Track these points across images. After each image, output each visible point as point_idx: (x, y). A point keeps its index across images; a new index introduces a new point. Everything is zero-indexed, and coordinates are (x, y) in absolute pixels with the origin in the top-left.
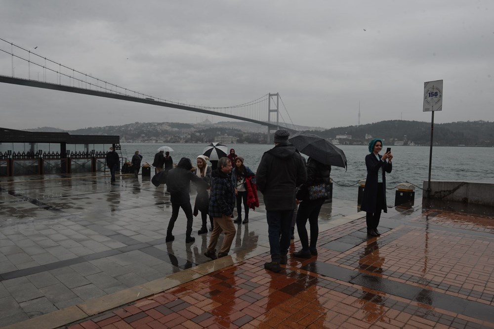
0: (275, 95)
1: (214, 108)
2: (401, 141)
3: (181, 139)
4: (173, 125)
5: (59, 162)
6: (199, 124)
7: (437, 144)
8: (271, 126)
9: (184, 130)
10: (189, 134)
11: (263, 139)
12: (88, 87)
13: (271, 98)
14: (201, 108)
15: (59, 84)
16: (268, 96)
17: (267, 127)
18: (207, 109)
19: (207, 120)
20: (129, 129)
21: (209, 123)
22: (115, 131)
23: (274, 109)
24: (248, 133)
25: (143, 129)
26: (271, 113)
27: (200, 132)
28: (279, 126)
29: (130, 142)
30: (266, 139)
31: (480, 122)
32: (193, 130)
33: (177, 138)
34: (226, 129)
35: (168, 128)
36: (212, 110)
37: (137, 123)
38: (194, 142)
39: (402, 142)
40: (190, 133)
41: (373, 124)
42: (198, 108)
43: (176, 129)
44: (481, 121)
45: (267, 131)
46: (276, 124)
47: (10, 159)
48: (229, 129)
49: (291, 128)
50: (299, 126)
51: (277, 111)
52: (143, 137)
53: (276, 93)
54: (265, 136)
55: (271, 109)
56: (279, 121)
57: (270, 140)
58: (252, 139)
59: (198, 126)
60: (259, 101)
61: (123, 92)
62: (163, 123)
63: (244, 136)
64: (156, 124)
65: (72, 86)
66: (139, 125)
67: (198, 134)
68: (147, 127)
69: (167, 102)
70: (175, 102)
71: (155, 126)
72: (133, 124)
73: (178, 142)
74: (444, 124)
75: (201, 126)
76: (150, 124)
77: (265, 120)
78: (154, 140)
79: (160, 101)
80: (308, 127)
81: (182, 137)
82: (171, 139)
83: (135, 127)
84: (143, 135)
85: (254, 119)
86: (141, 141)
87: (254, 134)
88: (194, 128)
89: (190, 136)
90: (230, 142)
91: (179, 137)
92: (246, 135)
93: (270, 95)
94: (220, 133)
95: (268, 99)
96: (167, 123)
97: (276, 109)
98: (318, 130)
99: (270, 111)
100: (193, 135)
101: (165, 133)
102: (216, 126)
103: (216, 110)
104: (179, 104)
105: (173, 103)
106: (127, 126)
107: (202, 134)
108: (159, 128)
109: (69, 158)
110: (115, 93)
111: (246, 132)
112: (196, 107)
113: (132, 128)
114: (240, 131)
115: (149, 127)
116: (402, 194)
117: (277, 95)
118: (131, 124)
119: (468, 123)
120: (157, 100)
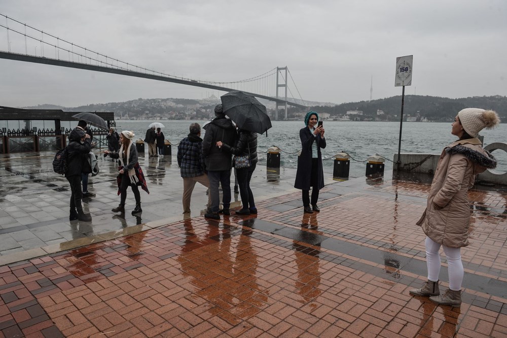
0: (283, 69)
1: (220, 83)
2: (414, 116)
3: (186, 116)
4: (177, 101)
5: (54, 139)
6: (205, 100)
7: (451, 119)
8: (279, 102)
9: (189, 107)
10: (195, 111)
11: (271, 115)
12: (88, 62)
13: (279, 72)
14: (206, 83)
15: (57, 59)
16: (276, 69)
17: (275, 103)
18: (213, 85)
19: (213, 96)
20: (132, 106)
21: (214, 99)
22: (117, 107)
23: (282, 84)
25: (147, 105)
26: (279, 88)
27: (205, 108)
28: (288, 102)
29: (133, 119)
30: (274, 116)
31: (497, 97)
32: (198, 106)
33: (182, 115)
35: (173, 105)
36: (218, 85)
37: (140, 99)
38: (199, 119)
39: (415, 118)
40: (195, 109)
41: (385, 99)
42: (204, 83)
43: (181, 106)
44: (498, 96)
45: (275, 107)
46: (284, 100)
47: (5, 136)
49: (300, 104)
50: (308, 102)
51: (285, 85)
52: (147, 114)
53: (284, 67)
54: (273, 112)
55: (279, 84)
56: (288, 97)
57: (279, 116)
59: (203, 102)
60: (266, 75)
61: (125, 67)
62: (168, 99)
64: (160, 101)
65: (71, 61)
66: (142, 102)
67: (204, 110)
68: (151, 103)
69: (170, 77)
70: (179, 77)
71: (159, 102)
72: (136, 100)
73: (183, 119)
74: (459, 99)
75: (206, 102)
76: (154, 100)
77: (273, 95)
78: (158, 117)
79: (163, 75)
80: (318, 103)
81: (187, 113)
82: (176, 116)
83: (138, 104)
84: (147, 112)
85: (261, 94)
86: (145, 118)
88: (200, 104)
89: (195, 113)
91: (184, 114)
93: (278, 69)
95: (276, 74)
96: (172, 99)
97: (285, 83)
98: (328, 105)
99: (278, 86)
100: (198, 111)
101: (169, 109)
103: (222, 85)
104: (183, 79)
105: (177, 78)
106: (130, 102)
107: (208, 110)
108: (163, 105)
109: (63, 135)
110: (116, 68)
113: (135, 105)
115: (153, 103)
116: (371, 166)
117: (286, 68)
118: (134, 100)
119: (485, 98)
120: (160, 75)
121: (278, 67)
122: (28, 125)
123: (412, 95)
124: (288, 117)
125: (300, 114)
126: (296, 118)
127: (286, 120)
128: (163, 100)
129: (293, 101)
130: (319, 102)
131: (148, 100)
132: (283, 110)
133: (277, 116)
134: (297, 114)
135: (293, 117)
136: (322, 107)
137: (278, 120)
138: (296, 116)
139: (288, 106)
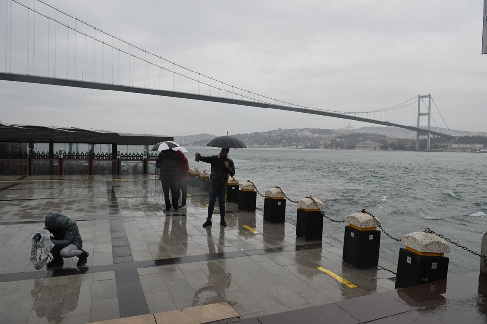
0: (426, 97)
1: (355, 113)
3: (321, 145)
4: (314, 131)
5: (110, 162)
6: (341, 130)
8: (420, 131)
9: (324, 136)
10: (329, 140)
11: (411, 145)
13: (421, 100)
14: (340, 113)
16: (417, 99)
17: (416, 133)
18: (348, 115)
19: (349, 126)
20: (272, 135)
21: (350, 129)
22: (259, 137)
23: (424, 112)
24: (393, 139)
25: (285, 135)
26: (421, 117)
27: (340, 138)
28: (431, 131)
29: (272, 147)
30: (414, 146)
32: (334, 135)
33: (317, 143)
34: (369, 134)
35: (309, 134)
36: (352, 115)
37: (280, 130)
38: (333, 148)
40: (330, 138)
42: (338, 113)
43: (317, 135)
45: (416, 137)
46: (426, 129)
48: (372, 135)
49: (446, 134)
50: (456, 132)
51: (428, 114)
52: (284, 143)
54: (413, 142)
55: (421, 112)
56: (431, 126)
57: (420, 146)
58: (398, 145)
59: (339, 132)
61: (264, 100)
62: (305, 129)
63: (388, 142)
64: (297, 131)
66: (281, 132)
67: (339, 140)
68: (289, 133)
69: (305, 108)
70: (314, 109)
71: (296, 132)
72: (276, 130)
73: (318, 148)
75: (342, 132)
76: (292, 130)
77: (414, 124)
78: (295, 145)
79: (299, 107)
80: (467, 132)
81: (322, 143)
82: (312, 145)
83: (278, 133)
84: (285, 141)
85: (400, 124)
86: (283, 146)
87: (401, 140)
88: (335, 134)
89: (330, 142)
90: (373, 148)
91: (319, 143)
92: (391, 141)
93: (420, 97)
94: (362, 139)
95: (417, 102)
96: (308, 129)
97: (427, 112)
98: (481, 135)
99: (420, 115)
100: (333, 141)
101: (306, 138)
102: (358, 131)
103: (357, 116)
104: (318, 110)
105: (312, 109)
106: (270, 132)
107: (343, 140)
108: (300, 135)
109: (119, 159)
111: (392, 137)
112: (335, 113)
113: (274, 135)
114: (385, 136)
115: (291, 133)
117: (429, 96)
118: (274, 130)
120: (296, 107)
121: (419, 96)
122: (92, 148)
124: (431, 148)
125: (446, 144)
126: (440, 149)
127: (428, 151)
128: (300, 130)
129: (438, 131)
130: (469, 131)
131: (287, 130)
132: (425, 140)
133: (417, 146)
134: (442, 144)
135: (438, 147)
136: (473, 137)
137: (419, 151)
138: (441, 147)
139: (431, 136)
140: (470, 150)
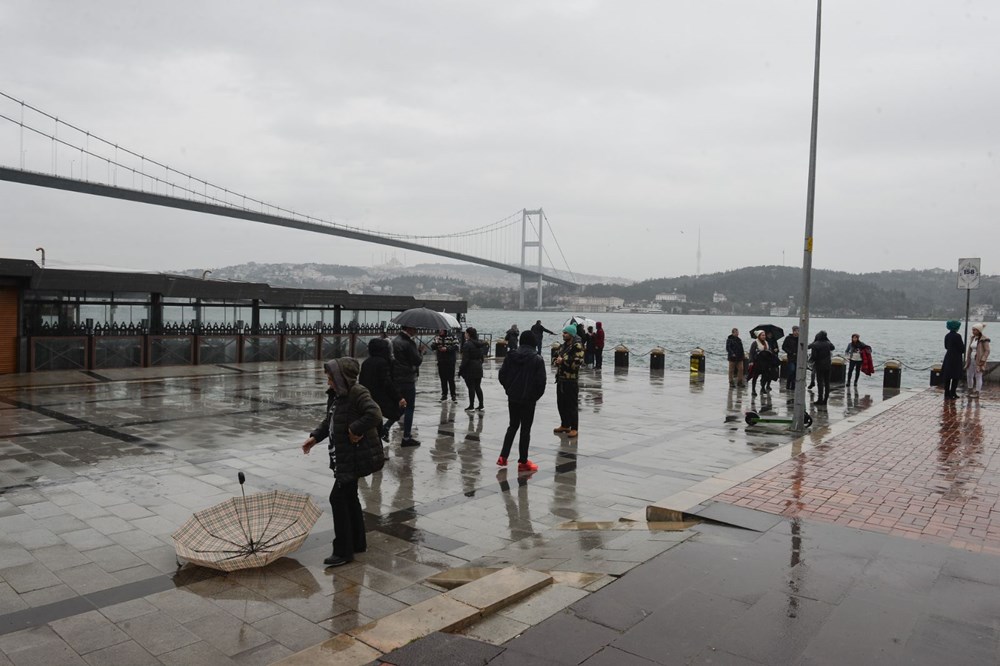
0: (535, 212)
1: (416, 237)
2: (784, 306)
4: (326, 269)
6: (379, 268)
7: (854, 313)
8: (527, 275)
10: (360, 288)
11: (509, 300)
13: (527, 219)
15: (112, 184)
16: (521, 214)
17: (518, 277)
18: (402, 240)
19: (394, 260)
20: (235, 276)
21: (396, 266)
23: (532, 240)
24: (477, 287)
25: (265, 276)
26: (527, 248)
27: (381, 283)
28: (543, 275)
30: (516, 301)
31: (936, 272)
32: (366, 279)
34: (433, 278)
35: (317, 276)
36: (412, 241)
37: (252, 264)
39: (786, 311)
40: (361, 285)
41: (728, 272)
43: (332, 278)
44: (937, 269)
45: (519, 284)
46: (536, 271)
48: (441, 279)
49: (564, 279)
50: (579, 276)
51: (538, 244)
53: (537, 209)
54: (514, 295)
55: (527, 240)
56: (543, 264)
57: (525, 302)
58: (488, 300)
59: (376, 272)
60: (499, 225)
61: (238, 204)
62: (306, 265)
63: (472, 293)
64: (291, 268)
65: (139, 188)
66: (256, 269)
67: (379, 290)
68: (274, 271)
70: (340, 224)
71: (288, 270)
72: (243, 266)
74: (866, 275)
75: (382, 273)
76: (279, 267)
79: (310, 221)
80: (599, 278)
83: (247, 273)
85: (489, 259)
87: (493, 291)
88: (369, 276)
92: (477, 291)
93: (526, 213)
94: (422, 287)
95: (521, 222)
96: (314, 264)
97: (537, 240)
98: (620, 283)
99: (525, 244)
102: (412, 273)
103: (419, 242)
104: (349, 229)
105: (336, 226)
107: (387, 288)
108: (297, 276)
110: (223, 205)
111: (474, 285)
112: (381, 235)
113: (241, 275)
114: (462, 283)
115: (277, 273)
117: (540, 212)
118: (239, 266)
119: (914, 273)
120: (305, 220)
121: (524, 210)
123: (779, 266)
124: (544, 304)
125: (567, 299)
126: (558, 306)
127: (539, 310)
128: (297, 267)
129: (549, 274)
130: (598, 275)
131: (268, 265)
132: (534, 292)
133: (522, 302)
134: (561, 299)
135: (554, 303)
136: (608, 286)
138: (560, 303)
139: (544, 283)
140: (605, 309)
